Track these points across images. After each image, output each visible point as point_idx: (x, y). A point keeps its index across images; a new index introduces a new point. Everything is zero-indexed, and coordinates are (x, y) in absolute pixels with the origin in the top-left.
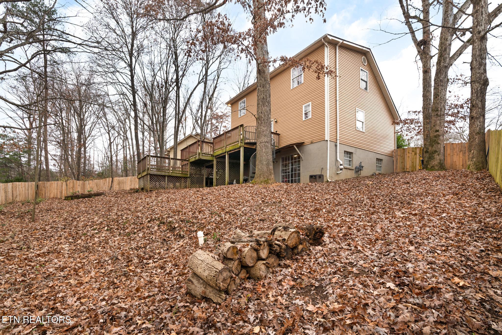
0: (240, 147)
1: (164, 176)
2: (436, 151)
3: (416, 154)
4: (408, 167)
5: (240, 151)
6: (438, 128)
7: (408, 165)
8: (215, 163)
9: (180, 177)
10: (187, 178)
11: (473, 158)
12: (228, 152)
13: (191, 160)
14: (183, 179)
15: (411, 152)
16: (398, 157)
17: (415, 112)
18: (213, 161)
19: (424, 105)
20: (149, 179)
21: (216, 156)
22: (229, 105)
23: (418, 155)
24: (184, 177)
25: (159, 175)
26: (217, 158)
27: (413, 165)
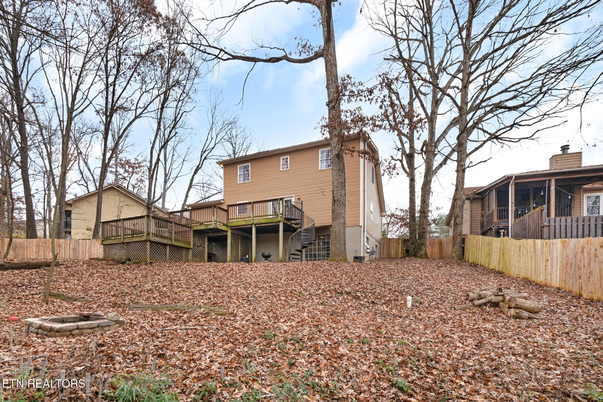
0: (279, 221)
1: (165, 245)
2: (423, 244)
3: (399, 244)
4: (393, 254)
5: (279, 225)
6: (425, 226)
7: (393, 253)
8: (229, 234)
9: (182, 248)
10: (189, 249)
11: (456, 251)
12: (255, 225)
13: (195, 228)
14: (184, 251)
15: (395, 242)
16: (385, 245)
17: (401, 210)
18: (227, 232)
19: (410, 206)
20: (148, 247)
21: (231, 227)
22: (222, 165)
23: (400, 245)
24: (186, 248)
25: (160, 243)
26: (231, 229)
27: (396, 253)
